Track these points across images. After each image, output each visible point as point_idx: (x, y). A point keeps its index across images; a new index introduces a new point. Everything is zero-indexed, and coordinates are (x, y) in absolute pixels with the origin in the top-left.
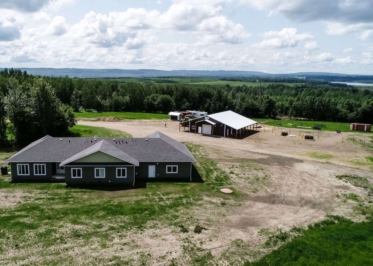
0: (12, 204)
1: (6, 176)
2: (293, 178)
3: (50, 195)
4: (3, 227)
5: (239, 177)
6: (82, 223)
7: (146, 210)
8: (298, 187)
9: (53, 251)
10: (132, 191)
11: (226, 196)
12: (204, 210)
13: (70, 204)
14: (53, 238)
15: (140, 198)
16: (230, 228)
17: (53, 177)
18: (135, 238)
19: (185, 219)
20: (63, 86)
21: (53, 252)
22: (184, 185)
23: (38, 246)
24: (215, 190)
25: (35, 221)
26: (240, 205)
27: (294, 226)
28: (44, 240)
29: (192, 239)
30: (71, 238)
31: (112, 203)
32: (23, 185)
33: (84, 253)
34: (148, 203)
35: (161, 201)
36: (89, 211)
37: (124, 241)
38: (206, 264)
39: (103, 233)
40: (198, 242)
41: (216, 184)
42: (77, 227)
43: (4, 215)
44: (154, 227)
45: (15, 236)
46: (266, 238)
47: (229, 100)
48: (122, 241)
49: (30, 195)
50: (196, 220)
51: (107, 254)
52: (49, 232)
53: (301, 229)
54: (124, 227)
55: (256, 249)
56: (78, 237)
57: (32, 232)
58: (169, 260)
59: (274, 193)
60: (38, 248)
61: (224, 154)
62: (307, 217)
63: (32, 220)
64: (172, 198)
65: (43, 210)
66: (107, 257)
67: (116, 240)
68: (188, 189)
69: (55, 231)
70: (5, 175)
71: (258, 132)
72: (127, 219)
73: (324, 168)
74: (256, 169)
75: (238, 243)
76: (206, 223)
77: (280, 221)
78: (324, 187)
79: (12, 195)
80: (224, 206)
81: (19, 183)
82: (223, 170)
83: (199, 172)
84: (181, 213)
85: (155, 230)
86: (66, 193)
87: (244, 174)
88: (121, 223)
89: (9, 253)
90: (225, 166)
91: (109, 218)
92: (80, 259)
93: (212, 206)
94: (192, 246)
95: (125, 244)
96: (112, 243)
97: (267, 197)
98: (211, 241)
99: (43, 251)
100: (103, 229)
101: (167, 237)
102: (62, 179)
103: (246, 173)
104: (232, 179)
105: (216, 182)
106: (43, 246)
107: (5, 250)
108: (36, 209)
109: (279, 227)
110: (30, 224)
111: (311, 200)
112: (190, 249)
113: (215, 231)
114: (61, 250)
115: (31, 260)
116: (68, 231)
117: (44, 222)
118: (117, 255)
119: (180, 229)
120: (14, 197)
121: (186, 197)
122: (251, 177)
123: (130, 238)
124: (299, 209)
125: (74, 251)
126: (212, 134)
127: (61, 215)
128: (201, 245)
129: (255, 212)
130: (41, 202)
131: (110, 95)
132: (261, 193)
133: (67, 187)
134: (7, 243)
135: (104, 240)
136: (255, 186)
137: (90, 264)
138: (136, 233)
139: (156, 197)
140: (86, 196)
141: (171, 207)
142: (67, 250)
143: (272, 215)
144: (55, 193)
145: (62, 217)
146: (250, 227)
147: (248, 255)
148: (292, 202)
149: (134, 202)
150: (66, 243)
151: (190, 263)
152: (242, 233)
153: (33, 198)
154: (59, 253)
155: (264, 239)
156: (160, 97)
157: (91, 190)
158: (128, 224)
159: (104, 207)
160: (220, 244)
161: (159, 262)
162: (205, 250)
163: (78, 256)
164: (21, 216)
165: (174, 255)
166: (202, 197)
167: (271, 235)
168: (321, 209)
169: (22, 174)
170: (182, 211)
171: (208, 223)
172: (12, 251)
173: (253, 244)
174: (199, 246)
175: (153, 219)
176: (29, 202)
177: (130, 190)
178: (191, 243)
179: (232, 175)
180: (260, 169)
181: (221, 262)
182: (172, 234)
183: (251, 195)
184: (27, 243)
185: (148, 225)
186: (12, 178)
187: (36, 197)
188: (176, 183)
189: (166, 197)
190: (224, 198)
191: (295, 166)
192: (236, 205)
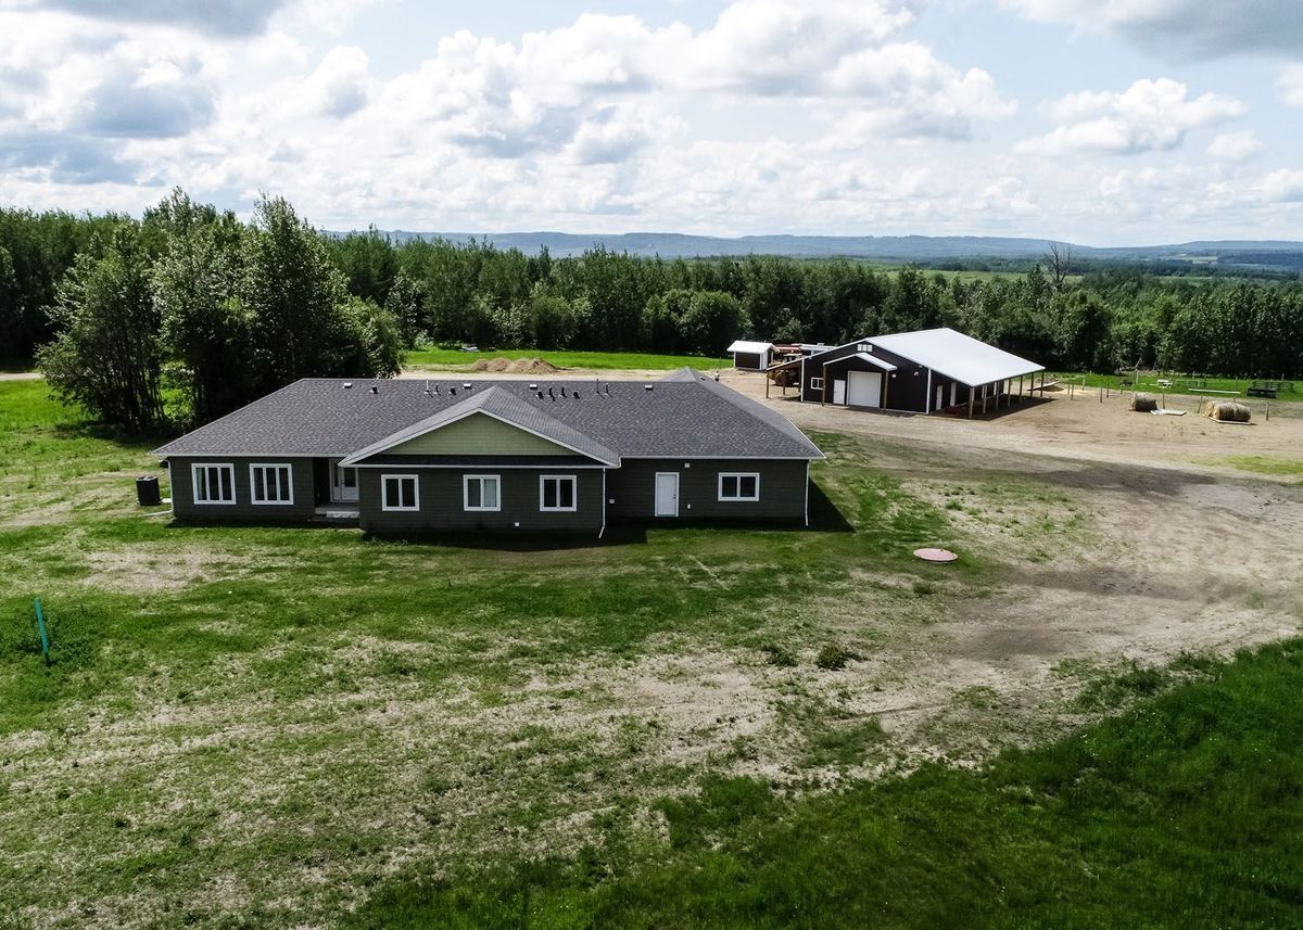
0: (173, 585)
1: (155, 508)
2: (1179, 525)
3: (307, 560)
4: (138, 646)
5: (981, 519)
6: (418, 637)
7: (643, 602)
8: (1198, 549)
9: (312, 710)
10: (599, 553)
11: (932, 570)
12: (855, 606)
13: (375, 584)
14: (314, 675)
15: (625, 570)
16: (948, 656)
17: (319, 511)
18: (602, 680)
19: (782, 630)
20: (360, 261)
21: (312, 715)
22: (780, 539)
23: (260, 699)
24: (895, 553)
25: (249, 631)
26: (984, 595)
27: (1183, 653)
28: (278, 681)
29: (810, 684)
30: (375, 676)
31: (522, 582)
32: (214, 533)
33: (419, 718)
34: (653, 584)
35: (701, 579)
36: (443, 606)
37: (565, 685)
38: (859, 754)
39: (490, 665)
40: (833, 693)
41: (898, 535)
42: (399, 647)
43: (143, 612)
44: (674, 649)
45: (180, 668)
46: (1082, 686)
47: (942, 310)
48: (556, 687)
49: (235, 559)
50: (825, 634)
51: (502, 720)
52: (298, 660)
53: (1209, 662)
54: (564, 649)
55: (1046, 716)
56: (402, 673)
57: (238, 658)
58: (724, 742)
59: (1109, 564)
60: (259, 703)
61: (927, 457)
62: (1232, 631)
63: (241, 625)
64: (736, 573)
65: (278, 599)
66: (502, 730)
67: (537, 684)
68: (797, 549)
69: (319, 658)
70: (150, 505)
71: (1050, 400)
72: (576, 627)
73: (1289, 498)
74: (1042, 499)
75: (977, 699)
76: (859, 641)
77: (1133, 639)
78: (1291, 550)
79: (173, 558)
80: (928, 597)
81: (196, 527)
82: (924, 498)
83: (834, 504)
84: (769, 612)
85: (676, 658)
86: (362, 556)
87: (1000, 512)
88: (556, 637)
89: (154, 716)
90: (928, 489)
91: (513, 622)
92: (406, 733)
93: (884, 595)
94: (811, 703)
95: (567, 694)
96: (520, 692)
97: (1083, 575)
98: (877, 690)
99: (275, 712)
100: (490, 654)
101: (722, 678)
102: (349, 519)
103: (1004, 508)
104: (954, 524)
105: (898, 531)
106: (276, 698)
107: (141, 707)
108: (256, 597)
109: (1130, 655)
110: (232, 637)
111: (1246, 583)
112: (802, 712)
113: (895, 664)
114: (341, 709)
115: (231, 734)
116: (365, 656)
117: (281, 632)
118: (539, 723)
119: (765, 656)
120: (181, 563)
121: (787, 570)
122: (1024, 519)
123: (586, 678)
124: (1203, 608)
125: (384, 712)
126: (881, 406)
127: (344, 615)
128: (843, 702)
129: (1040, 613)
130: (274, 578)
131: (524, 294)
132: (1063, 564)
133: (365, 538)
134: (149, 689)
135: (494, 685)
136: (1038, 543)
137: (440, 747)
138: (609, 666)
139: (680, 569)
140: (431, 564)
141: (733, 596)
142: (359, 707)
143: (1103, 624)
144: (325, 555)
145: (347, 619)
146: (1021, 656)
147: (1016, 731)
148: (1174, 588)
149: (601, 582)
150: (357, 690)
151: (803, 751)
152: (991, 671)
153: (244, 567)
154: (332, 718)
155: (1073, 689)
156: (698, 300)
157: (449, 549)
158: (581, 641)
159: (494, 595)
160: (912, 700)
161: (690, 745)
162: (857, 716)
163: (400, 724)
164: (203, 614)
165: (745, 728)
166: (844, 570)
167: (1097, 679)
168: (1282, 609)
169: (208, 502)
170: (773, 609)
171: (869, 642)
172: (165, 709)
173: (1035, 701)
174: (837, 704)
175: (670, 628)
176: (232, 578)
177: (588, 549)
178: (807, 696)
179: (953, 513)
180: (1057, 499)
181: (915, 749)
182: (737, 670)
183: (1026, 568)
184: (219, 689)
185: (652, 645)
186: (176, 514)
187: (259, 565)
188: (752, 533)
189: (717, 569)
190: (927, 576)
191: (1184, 494)
192: (971, 594)
